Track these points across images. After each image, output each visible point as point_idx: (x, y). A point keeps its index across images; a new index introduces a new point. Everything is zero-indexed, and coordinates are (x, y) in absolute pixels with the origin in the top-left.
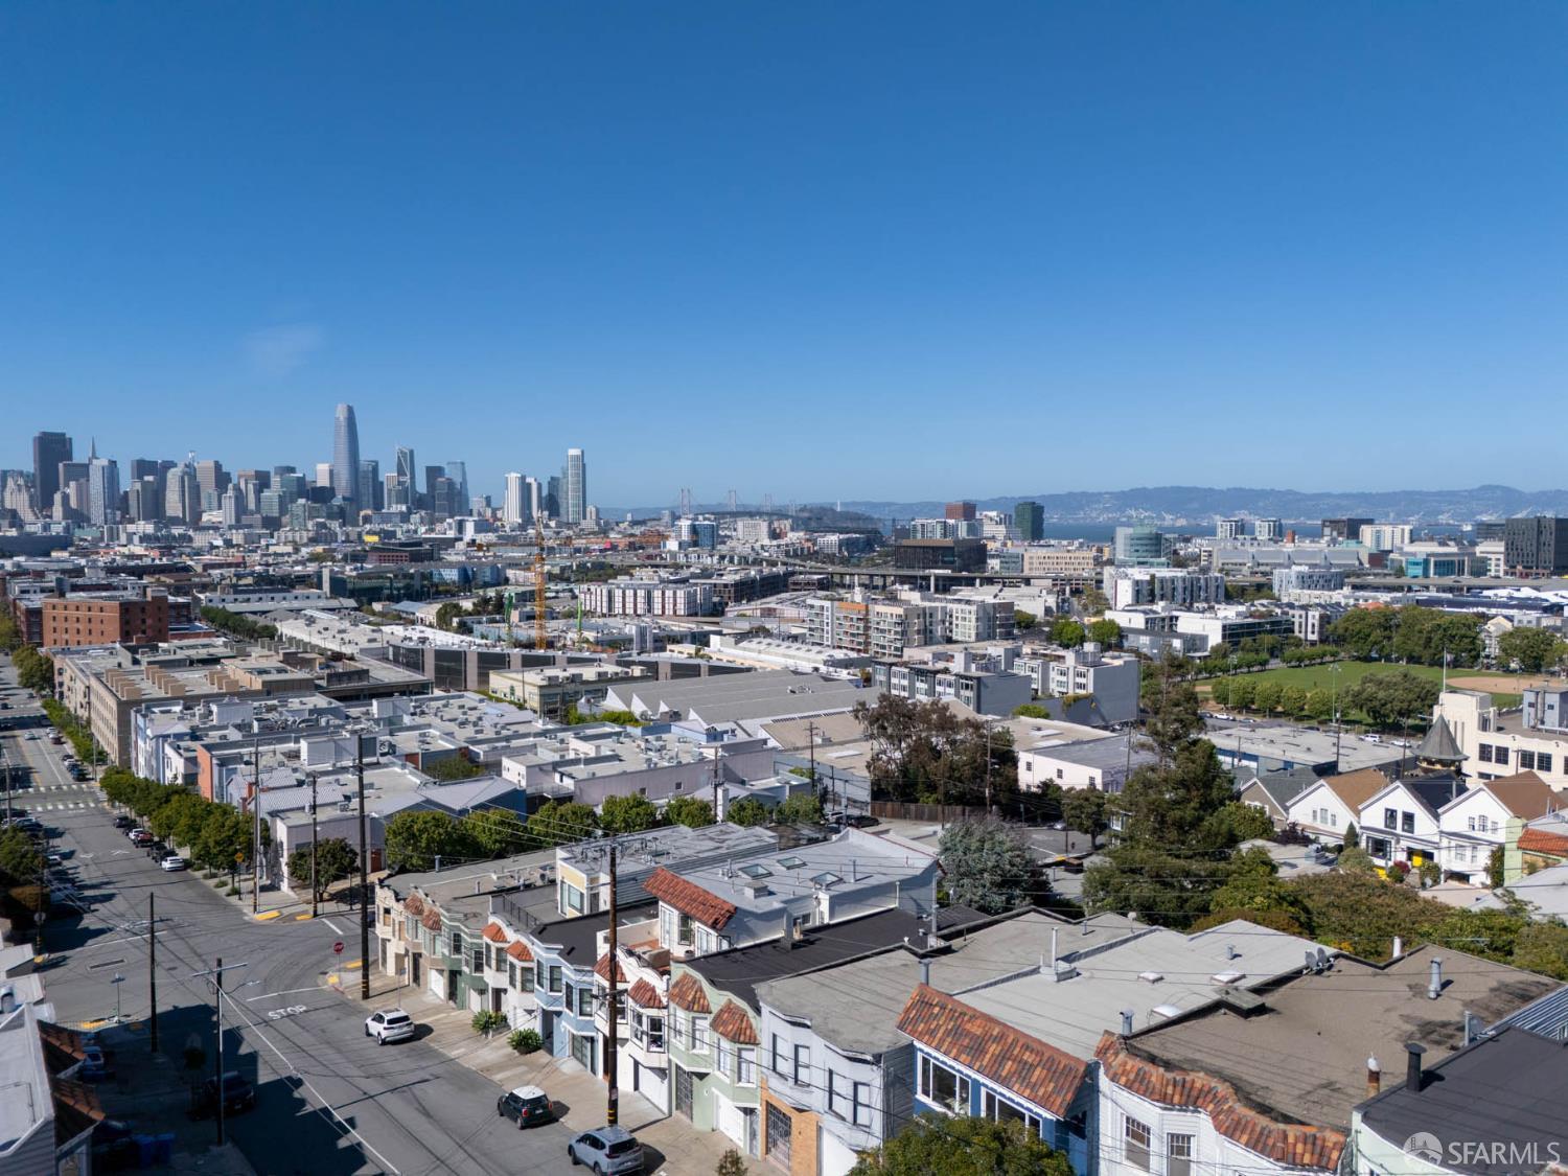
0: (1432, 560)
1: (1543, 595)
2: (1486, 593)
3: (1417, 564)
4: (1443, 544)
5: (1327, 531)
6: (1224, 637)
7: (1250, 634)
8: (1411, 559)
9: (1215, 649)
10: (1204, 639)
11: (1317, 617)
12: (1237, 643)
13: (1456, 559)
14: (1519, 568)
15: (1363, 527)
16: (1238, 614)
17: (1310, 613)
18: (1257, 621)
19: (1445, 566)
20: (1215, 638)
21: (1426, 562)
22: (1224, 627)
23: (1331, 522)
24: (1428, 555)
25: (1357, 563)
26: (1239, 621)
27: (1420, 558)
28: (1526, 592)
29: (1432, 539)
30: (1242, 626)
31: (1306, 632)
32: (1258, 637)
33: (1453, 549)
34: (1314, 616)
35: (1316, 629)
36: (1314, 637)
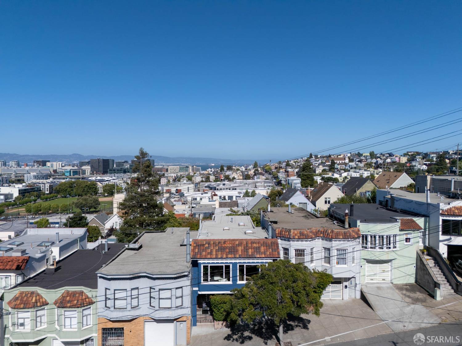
0: (72, 171)
1: (103, 178)
2: (89, 178)
3: (67, 172)
4: (73, 167)
5: (35, 164)
6: (19, 194)
7: (28, 192)
8: (66, 171)
9: (16, 198)
10: (12, 195)
11: (48, 186)
12: (24, 196)
13: (78, 170)
14: (95, 172)
15: (47, 163)
16: (23, 186)
17: (46, 185)
18: (29, 188)
19: (75, 173)
20: (16, 194)
21: (70, 171)
22: (19, 191)
23: (37, 161)
24: (71, 169)
25: (50, 172)
26: (24, 188)
27: (69, 170)
28: (99, 178)
29: (70, 165)
30: (25, 190)
31: (45, 191)
32: (31, 193)
33: (76, 168)
34: (47, 186)
35: (48, 190)
36: (48, 192)
